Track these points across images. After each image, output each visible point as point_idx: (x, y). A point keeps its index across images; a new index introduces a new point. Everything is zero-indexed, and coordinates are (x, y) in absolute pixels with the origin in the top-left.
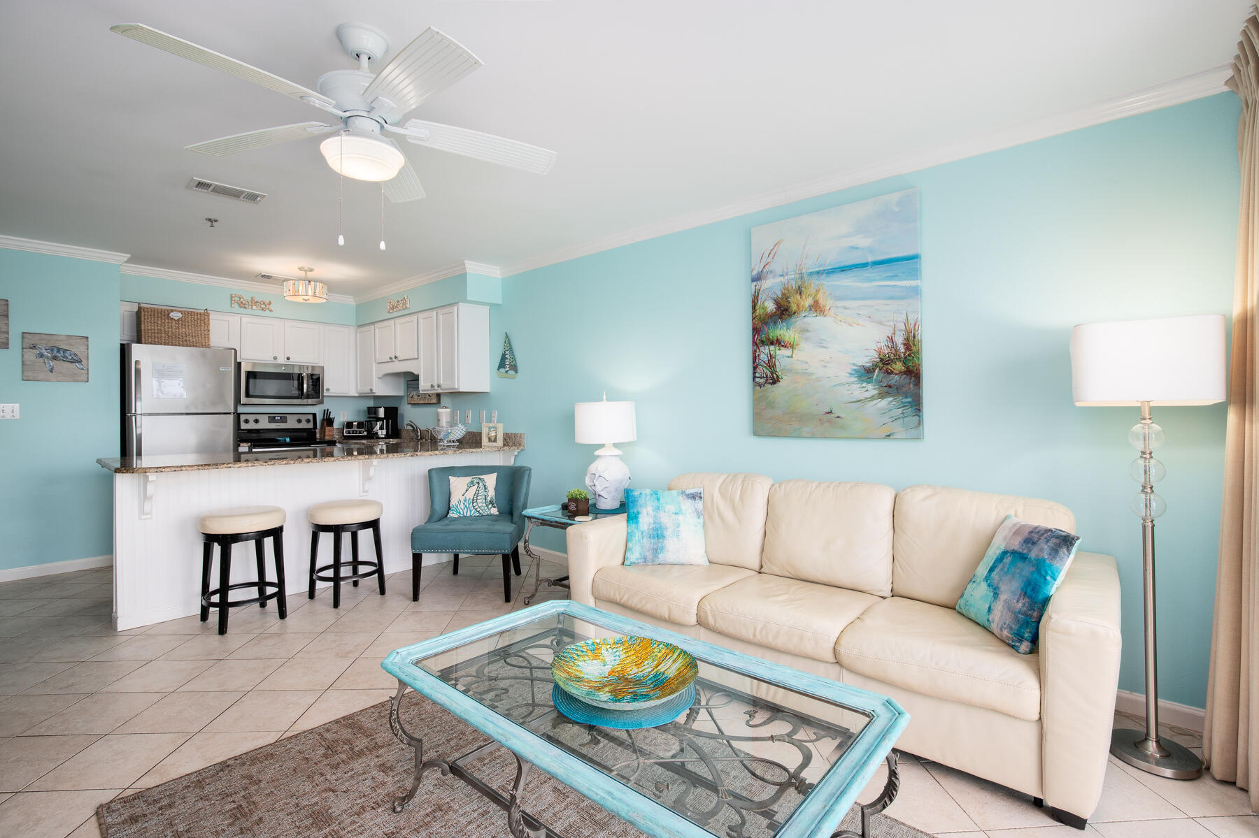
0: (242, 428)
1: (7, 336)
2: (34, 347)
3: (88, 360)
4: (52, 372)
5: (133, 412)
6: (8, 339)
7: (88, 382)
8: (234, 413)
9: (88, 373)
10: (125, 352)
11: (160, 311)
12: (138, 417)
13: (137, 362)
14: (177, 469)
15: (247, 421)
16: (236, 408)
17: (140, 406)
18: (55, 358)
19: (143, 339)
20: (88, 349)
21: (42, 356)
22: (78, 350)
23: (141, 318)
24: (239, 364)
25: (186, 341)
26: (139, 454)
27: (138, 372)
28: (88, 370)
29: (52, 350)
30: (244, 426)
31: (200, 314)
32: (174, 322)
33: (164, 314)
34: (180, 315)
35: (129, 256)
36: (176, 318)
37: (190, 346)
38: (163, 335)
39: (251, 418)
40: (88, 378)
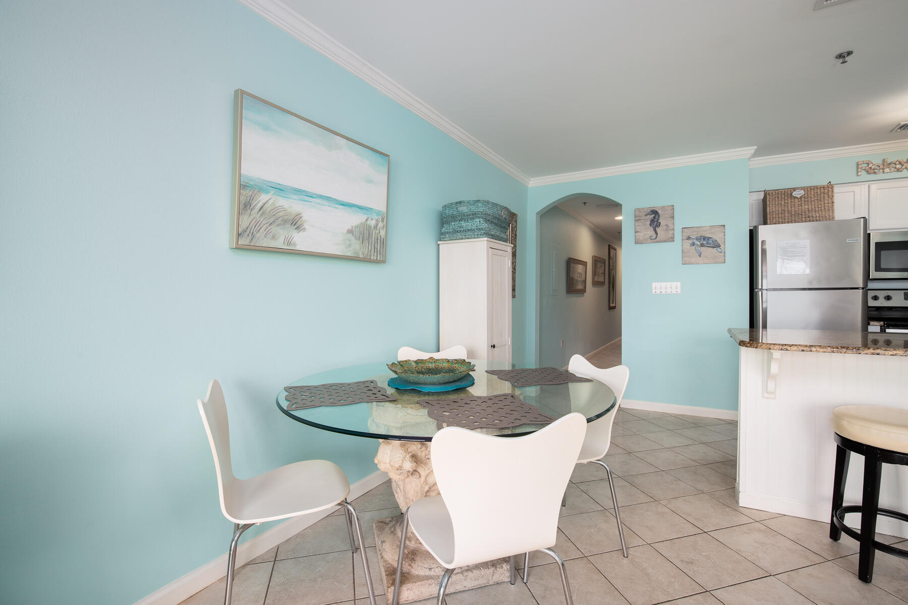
0: (869, 305)
1: (673, 232)
2: (689, 238)
3: (725, 244)
4: (700, 256)
5: (760, 288)
6: (673, 234)
7: (725, 262)
8: (863, 288)
9: (725, 256)
10: (753, 235)
11: (783, 192)
12: (764, 292)
13: (763, 242)
14: (805, 349)
15: (875, 298)
16: (866, 284)
17: (765, 282)
18: (702, 245)
19: (769, 221)
20: (725, 235)
21: (693, 244)
22: (717, 237)
23: (766, 203)
24: (869, 234)
25: (809, 217)
26: (765, 326)
27: (764, 252)
28: (725, 253)
29: (701, 239)
30: (872, 303)
31: (824, 188)
32: (796, 200)
33: (787, 194)
34: (802, 192)
35: (756, 147)
36: (799, 196)
37: (813, 221)
38: (787, 214)
39: (881, 294)
40: (725, 260)
